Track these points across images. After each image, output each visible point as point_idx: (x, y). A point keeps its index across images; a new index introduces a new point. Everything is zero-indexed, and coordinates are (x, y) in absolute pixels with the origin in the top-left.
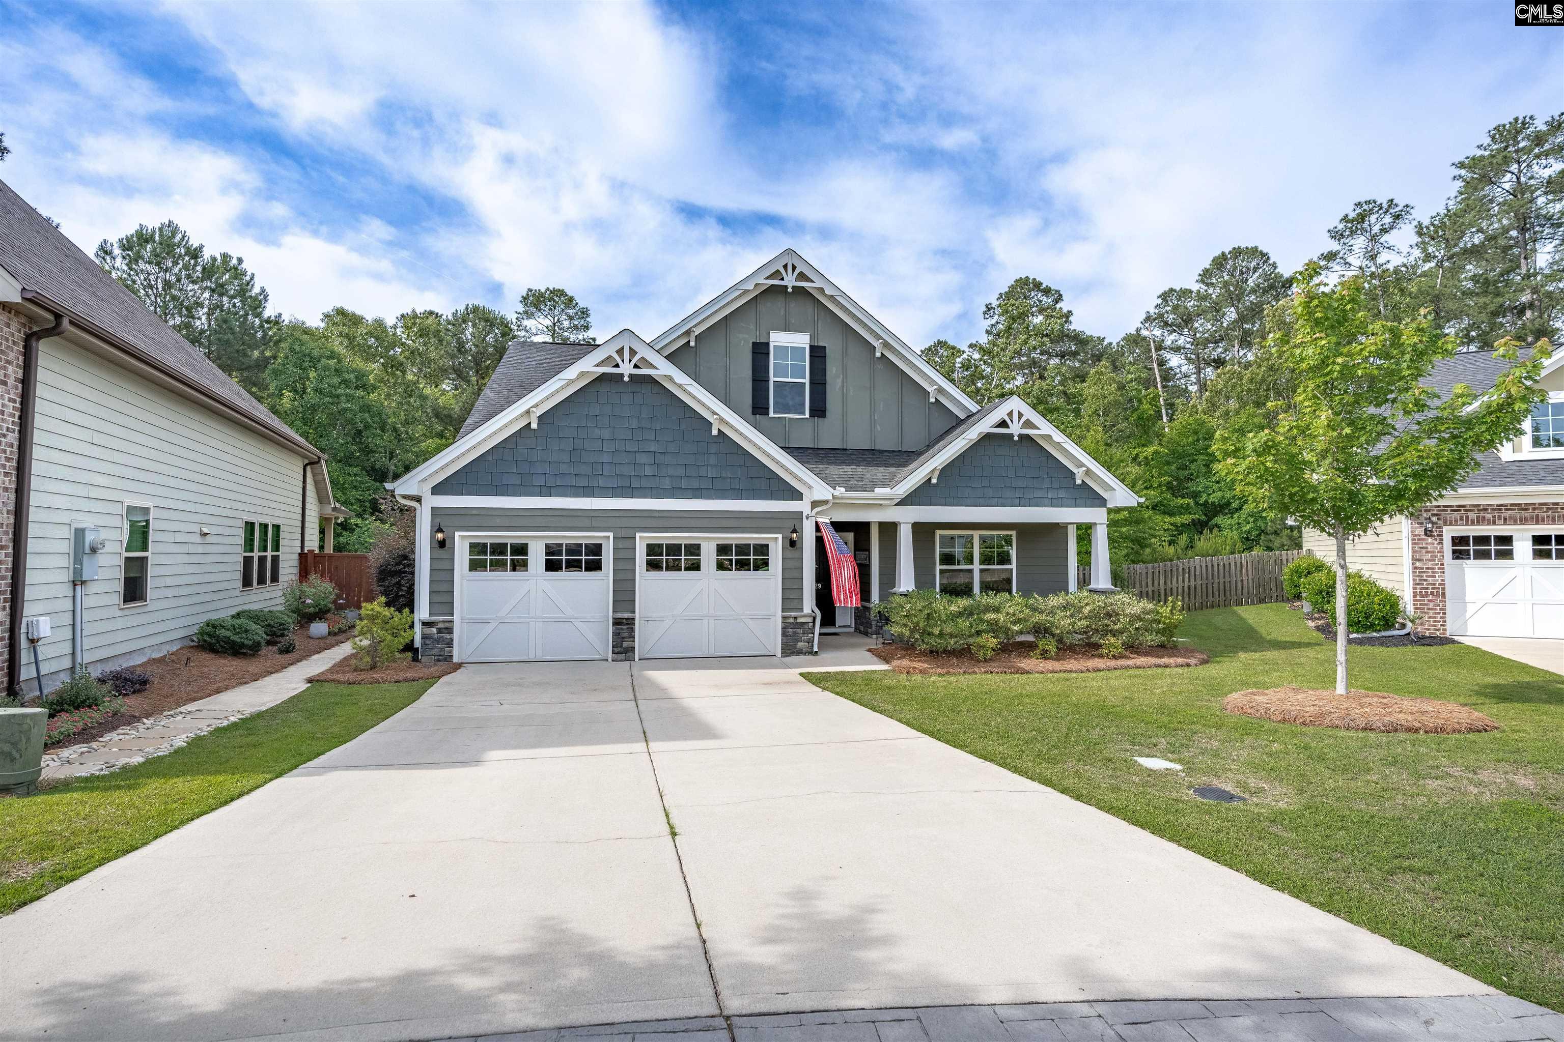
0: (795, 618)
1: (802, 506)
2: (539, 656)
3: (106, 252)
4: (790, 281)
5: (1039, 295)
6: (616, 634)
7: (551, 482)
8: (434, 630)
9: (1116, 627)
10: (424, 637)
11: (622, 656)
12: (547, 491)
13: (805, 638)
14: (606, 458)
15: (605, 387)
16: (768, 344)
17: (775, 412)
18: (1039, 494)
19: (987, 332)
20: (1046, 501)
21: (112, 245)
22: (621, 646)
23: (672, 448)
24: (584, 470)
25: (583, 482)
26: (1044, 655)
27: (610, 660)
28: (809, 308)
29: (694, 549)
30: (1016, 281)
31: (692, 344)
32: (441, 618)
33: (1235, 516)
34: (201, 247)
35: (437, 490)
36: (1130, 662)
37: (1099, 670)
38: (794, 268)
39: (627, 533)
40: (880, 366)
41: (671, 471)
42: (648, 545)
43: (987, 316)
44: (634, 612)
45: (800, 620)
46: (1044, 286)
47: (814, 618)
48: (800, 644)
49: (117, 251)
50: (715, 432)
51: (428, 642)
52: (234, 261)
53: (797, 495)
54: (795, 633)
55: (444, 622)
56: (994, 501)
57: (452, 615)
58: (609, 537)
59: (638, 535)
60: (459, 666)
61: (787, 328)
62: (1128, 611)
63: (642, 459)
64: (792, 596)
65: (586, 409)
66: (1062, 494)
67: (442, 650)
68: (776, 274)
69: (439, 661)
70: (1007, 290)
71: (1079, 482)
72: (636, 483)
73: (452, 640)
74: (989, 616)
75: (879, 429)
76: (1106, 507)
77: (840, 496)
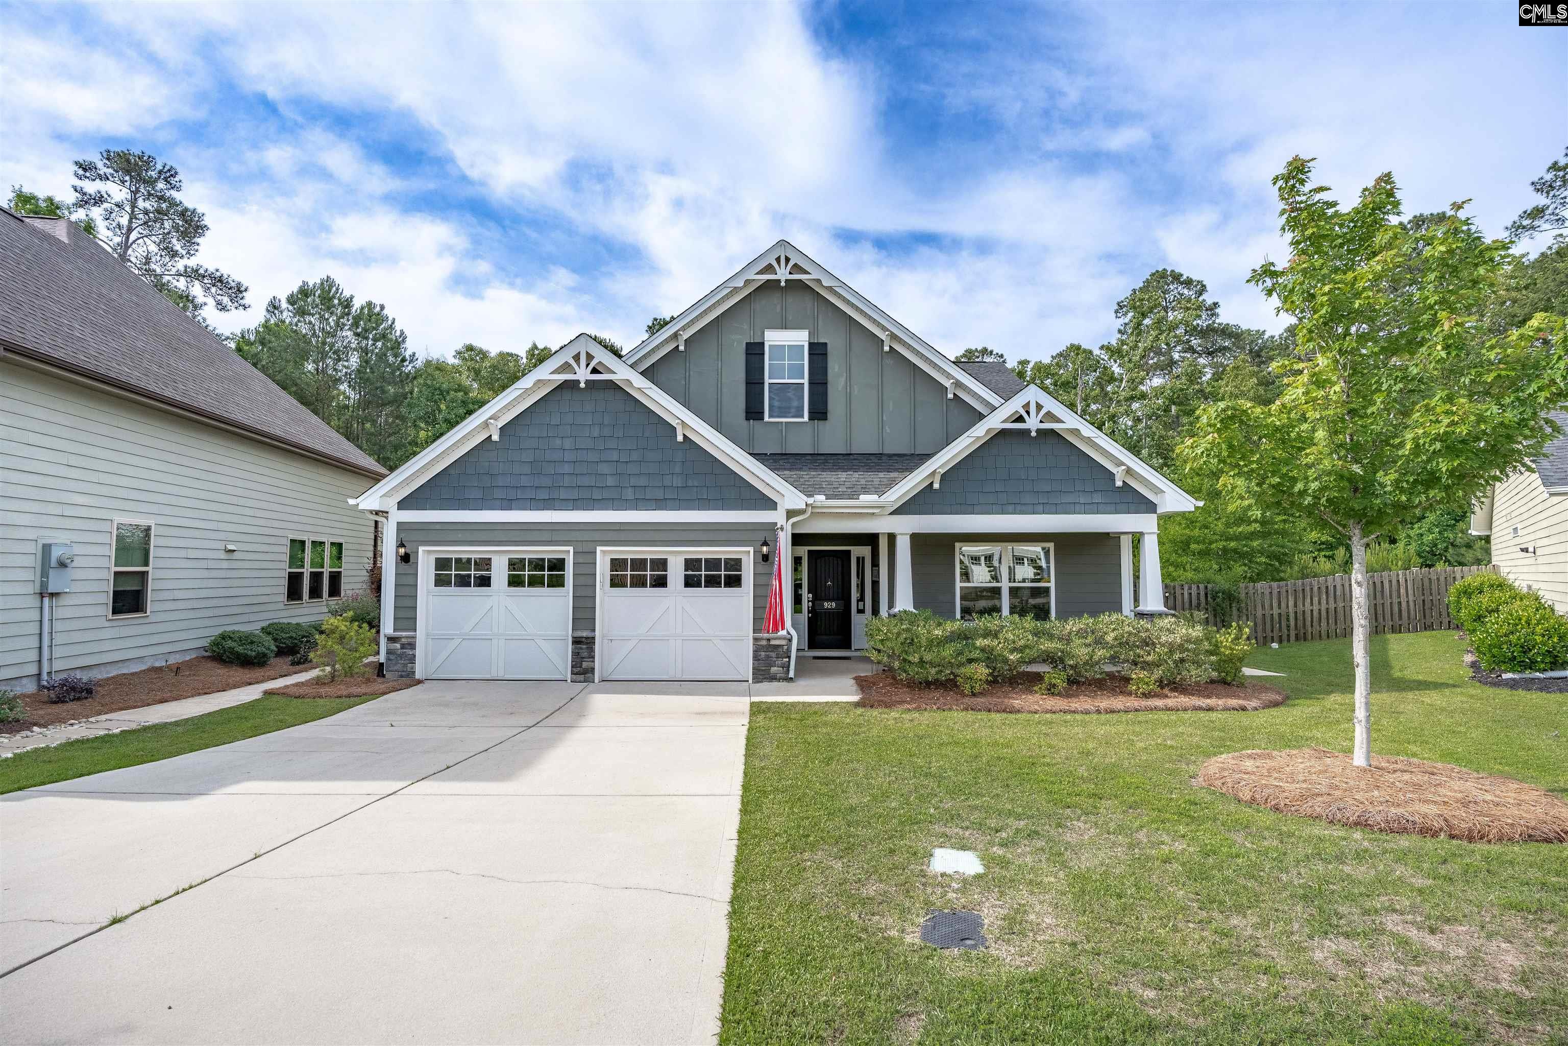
0: (769, 640)
1: (777, 517)
2: (501, 675)
3: (275, 307)
4: (782, 274)
5: (1180, 288)
6: (575, 654)
7: (512, 494)
8: (398, 646)
9: (1150, 658)
10: (389, 652)
11: (582, 677)
12: (508, 504)
13: (779, 662)
14: (567, 469)
15: (567, 395)
16: (763, 344)
17: (770, 416)
18: (1070, 498)
19: (1120, 331)
20: (1077, 507)
21: (280, 301)
22: (581, 667)
23: (635, 456)
24: (546, 482)
25: (543, 495)
26: (1051, 690)
27: (569, 681)
28: (808, 301)
29: (661, 564)
30: (1153, 275)
31: (682, 348)
32: (404, 634)
33: (1416, 526)
34: (352, 297)
35: (403, 505)
36: (1170, 702)
37: (1113, 711)
38: (787, 260)
39: (587, 547)
40: (889, 361)
41: (633, 481)
42: (612, 560)
43: (1119, 315)
44: (594, 630)
45: (773, 642)
46: (1185, 277)
47: (790, 640)
48: (774, 670)
49: (284, 305)
50: (680, 438)
51: (392, 657)
52: (378, 309)
53: (771, 505)
54: (768, 657)
55: (407, 637)
56: (1011, 508)
57: (415, 630)
58: (569, 551)
59: (599, 549)
60: (419, 682)
61: (784, 326)
62: (1163, 639)
63: (604, 468)
65: (548, 419)
66: (1097, 498)
67: (405, 665)
68: (769, 269)
69: (402, 676)
70: (1141, 285)
71: (1119, 483)
72: (597, 495)
73: (415, 656)
74: (980, 642)
75: (888, 431)
76: (1155, 512)
77: (819, 504)
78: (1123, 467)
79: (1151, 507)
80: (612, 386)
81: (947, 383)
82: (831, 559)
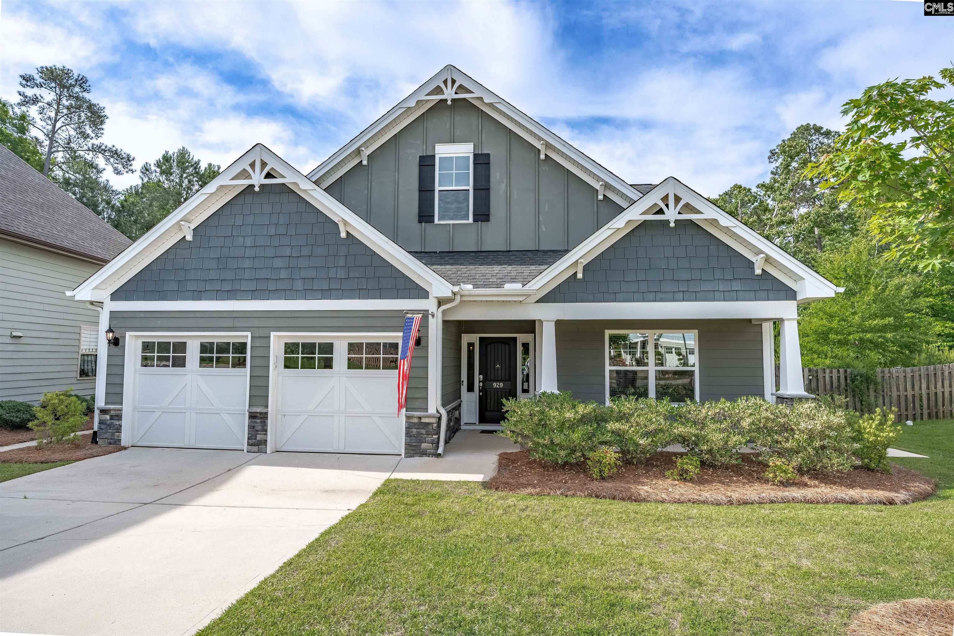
0: (420, 418)
1: (430, 305)
2: (192, 445)
3: (147, 170)
4: (449, 94)
5: (820, 138)
6: (251, 427)
7: (202, 286)
8: (108, 417)
9: (788, 445)
10: (101, 422)
11: (255, 448)
12: (198, 295)
13: (429, 439)
14: (247, 263)
15: (249, 199)
16: (434, 156)
17: (439, 220)
18: (709, 286)
19: (772, 173)
20: (717, 294)
21: (150, 165)
22: (255, 439)
23: (305, 251)
24: (229, 275)
25: (227, 286)
26: (683, 477)
27: (245, 451)
28: (474, 120)
29: (328, 348)
30: (799, 128)
31: (365, 163)
32: (112, 407)
34: (199, 161)
35: (116, 296)
37: (746, 503)
38: (453, 82)
39: (262, 333)
40: (545, 168)
41: (303, 274)
42: (286, 344)
43: (772, 160)
44: (267, 407)
45: (424, 420)
46: (824, 130)
47: (440, 419)
48: (424, 445)
49: (153, 168)
50: (343, 235)
51: (103, 427)
52: (216, 168)
53: (423, 294)
54: (419, 434)
55: (115, 410)
56: (652, 295)
57: (121, 404)
58: (247, 336)
59: (272, 334)
60: (125, 448)
61: (453, 140)
62: (803, 426)
63: (278, 263)
64: (416, 396)
65: (233, 221)
66: (736, 286)
67: (113, 434)
68: (438, 90)
69: (110, 443)
70: (789, 137)
71: (758, 271)
72: (272, 286)
73: (121, 426)
74: (612, 426)
75: (544, 230)
76: (795, 299)
77: (467, 293)
78: (762, 256)
79: (791, 294)
80: (284, 189)
81: (597, 185)
82: (500, 344)
